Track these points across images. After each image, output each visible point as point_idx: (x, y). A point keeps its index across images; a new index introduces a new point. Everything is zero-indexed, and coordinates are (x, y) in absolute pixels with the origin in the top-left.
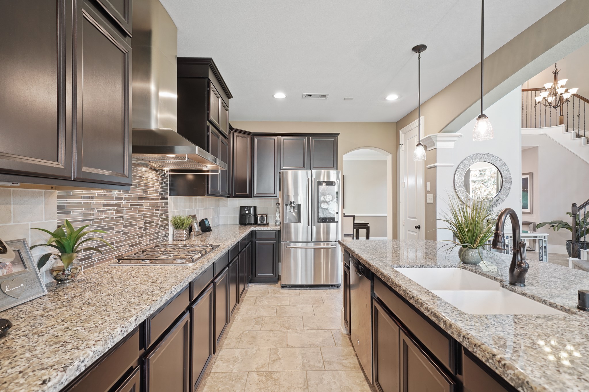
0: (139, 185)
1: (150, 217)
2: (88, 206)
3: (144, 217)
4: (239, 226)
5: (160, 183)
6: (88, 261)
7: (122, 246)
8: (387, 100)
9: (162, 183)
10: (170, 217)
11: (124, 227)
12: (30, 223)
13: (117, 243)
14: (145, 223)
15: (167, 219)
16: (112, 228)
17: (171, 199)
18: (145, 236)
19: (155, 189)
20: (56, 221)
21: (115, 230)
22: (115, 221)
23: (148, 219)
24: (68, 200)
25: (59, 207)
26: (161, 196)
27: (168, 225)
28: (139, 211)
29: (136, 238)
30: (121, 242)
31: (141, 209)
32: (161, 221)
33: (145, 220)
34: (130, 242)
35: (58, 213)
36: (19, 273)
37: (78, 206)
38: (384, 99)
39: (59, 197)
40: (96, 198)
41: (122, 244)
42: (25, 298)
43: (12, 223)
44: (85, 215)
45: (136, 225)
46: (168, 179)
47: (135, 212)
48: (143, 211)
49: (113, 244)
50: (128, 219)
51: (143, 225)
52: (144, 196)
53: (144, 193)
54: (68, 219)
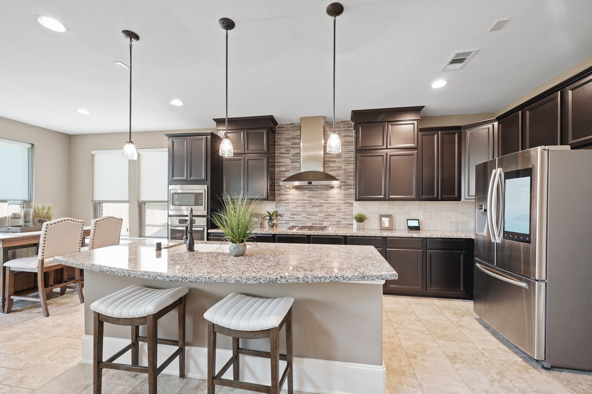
0: (320, 197)
1: (330, 212)
2: (288, 206)
3: (324, 212)
5: (342, 194)
10: (355, 214)
11: (307, 215)
12: (267, 210)
14: (325, 215)
15: (352, 215)
16: (301, 215)
17: (356, 204)
19: (336, 198)
20: (273, 210)
22: (302, 212)
24: (279, 204)
25: (276, 206)
26: (343, 202)
27: (352, 218)
28: (319, 209)
30: (306, 221)
31: (322, 208)
32: (343, 215)
35: (274, 208)
37: (284, 206)
39: (276, 203)
41: (306, 222)
44: (286, 209)
45: (318, 215)
46: (352, 191)
47: (317, 210)
48: (324, 209)
49: (301, 221)
50: (311, 212)
51: (324, 216)
52: (325, 202)
53: (324, 200)
54: (278, 209)
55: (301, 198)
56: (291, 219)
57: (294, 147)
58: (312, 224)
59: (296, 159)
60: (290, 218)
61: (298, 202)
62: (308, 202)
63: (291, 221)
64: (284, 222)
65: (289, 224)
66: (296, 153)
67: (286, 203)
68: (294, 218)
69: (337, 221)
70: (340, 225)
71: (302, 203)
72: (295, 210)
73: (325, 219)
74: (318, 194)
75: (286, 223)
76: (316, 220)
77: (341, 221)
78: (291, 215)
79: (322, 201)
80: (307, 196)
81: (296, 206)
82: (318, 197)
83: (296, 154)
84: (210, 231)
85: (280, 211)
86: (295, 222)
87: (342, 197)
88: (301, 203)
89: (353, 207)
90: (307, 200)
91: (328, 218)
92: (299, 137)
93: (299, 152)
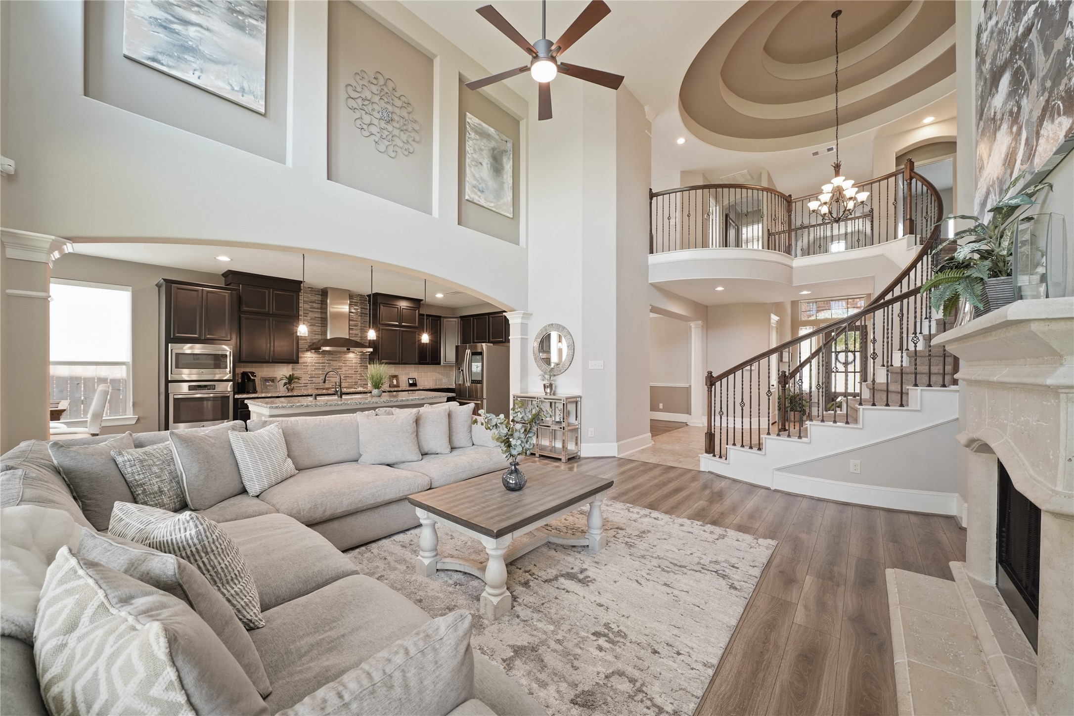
2: (306, 369)
5: (359, 359)
6: (306, 388)
9: (362, 359)
12: (278, 373)
16: (320, 377)
17: (370, 366)
20: (289, 374)
22: (321, 374)
23: (347, 375)
24: (291, 367)
25: (289, 369)
26: (359, 365)
32: (359, 377)
35: (290, 371)
36: (272, 385)
37: (301, 369)
39: (287, 366)
43: (272, 373)
44: (302, 372)
46: (367, 356)
54: (295, 373)
55: (321, 361)
56: (310, 382)
61: (316, 364)
62: (326, 365)
64: (303, 385)
65: (307, 386)
67: (303, 366)
69: (354, 382)
75: (304, 386)
77: (358, 382)
79: (341, 364)
81: (313, 369)
82: (338, 361)
84: (236, 396)
85: (297, 373)
87: (360, 361)
89: (367, 369)
90: (326, 363)
91: (347, 380)
92: (320, 302)
93: (320, 316)
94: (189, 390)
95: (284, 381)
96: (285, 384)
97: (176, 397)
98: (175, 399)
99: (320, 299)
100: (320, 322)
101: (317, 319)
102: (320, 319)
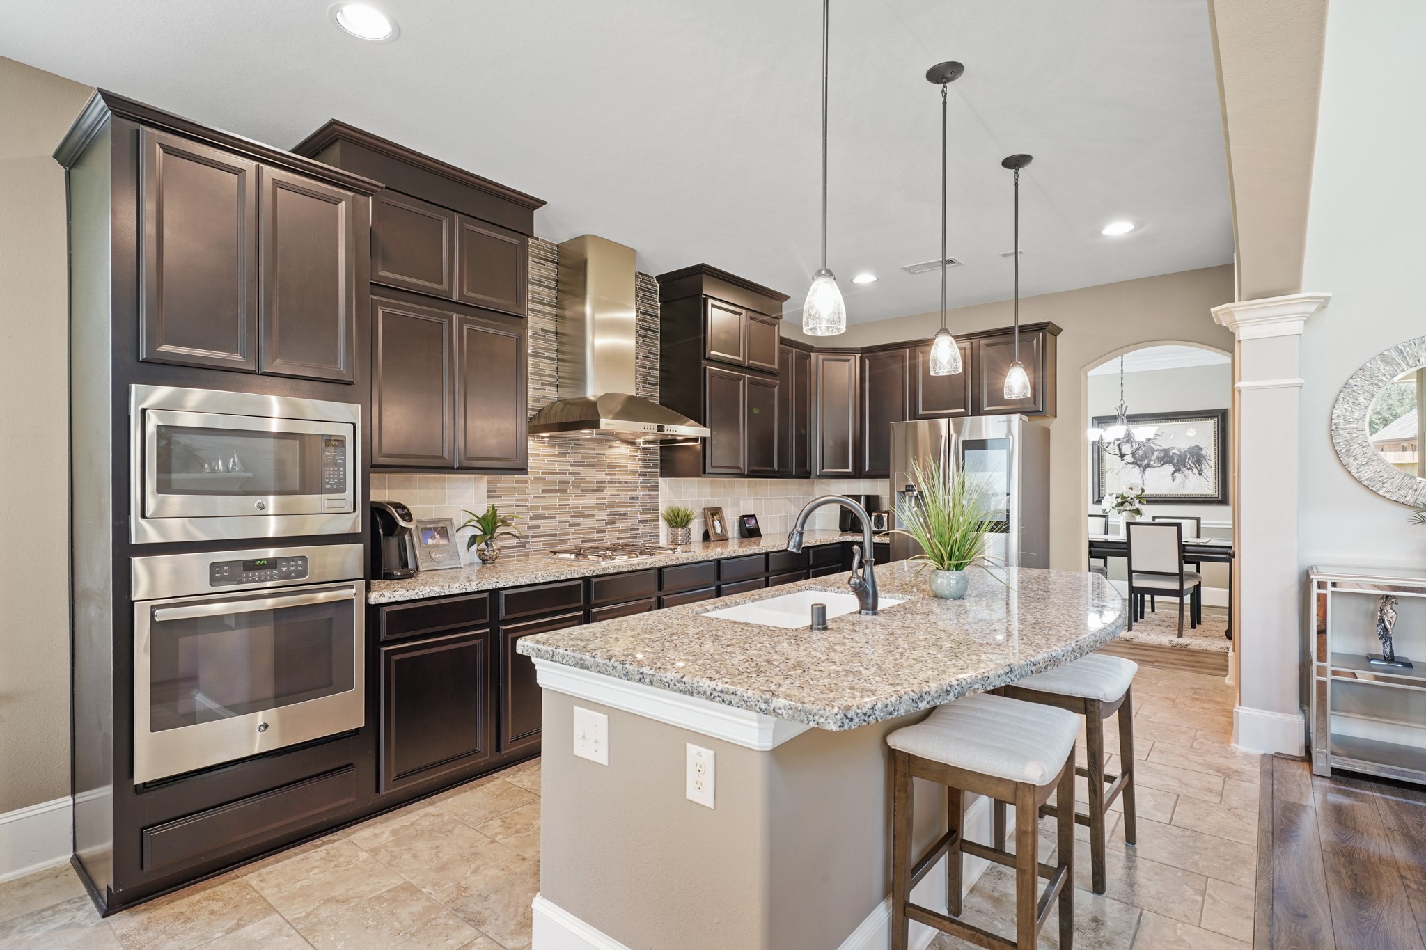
0: (597, 466)
1: (618, 507)
2: (522, 491)
3: (607, 507)
4: (841, 532)
5: (639, 460)
6: (522, 550)
7: (570, 539)
8: (1105, 236)
9: (645, 460)
10: (663, 509)
11: (572, 517)
12: (461, 505)
13: (560, 535)
14: (608, 515)
15: (656, 512)
16: (555, 517)
17: (664, 483)
18: (609, 531)
19: (630, 469)
20: (486, 505)
21: (558, 519)
22: (558, 508)
23: (616, 509)
24: (499, 485)
25: (489, 492)
26: (641, 478)
27: (658, 520)
28: (597, 499)
29: (593, 532)
30: (568, 534)
31: (602, 495)
32: (641, 514)
33: (609, 510)
34: (582, 536)
35: (488, 498)
36: (444, 545)
37: (511, 491)
38: (1098, 233)
39: (488, 482)
40: (532, 482)
41: (569, 537)
42: (445, 565)
43: (447, 505)
44: (517, 501)
45: (593, 516)
46: (657, 453)
47: (590, 500)
48: (605, 499)
49: (555, 535)
50: (578, 508)
51: (606, 517)
52: (608, 478)
53: (607, 474)
54: (497, 503)
55: (557, 467)
56: (531, 532)
57: (538, 311)
58: (583, 542)
59: (542, 348)
60: (529, 528)
61: (548, 477)
62: (572, 478)
63: (532, 536)
64: (514, 542)
65: (525, 546)
66: (542, 330)
67: (517, 482)
68: (539, 527)
69: (631, 530)
70: (636, 537)
71: (560, 482)
72: (542, 502)
73: (608, 526)
74: (594, 458)
76: (591, 530)
77: (638, 529)
78: (531, 518)
79: (602, 477)
80: (569, 462)
81: (543, 491)
82: (593, 466)
83: (544, 333)
84: (371, 596)
85: (504, 506)
86: (543, 539)
87: (640, 467)
88: (555, 482)
89: (658, 490)
90: (570, 474)
91: (614, 523)
92: (553, 284)
93: (553, 328)
94: (213, 580)
95: (469, 532)
96: (473, 540)
97: (162, 615)
98: (157, 627)
99: (554, 275)
100: (554, 346)
101: (547, 336)
102: (553, 337)
